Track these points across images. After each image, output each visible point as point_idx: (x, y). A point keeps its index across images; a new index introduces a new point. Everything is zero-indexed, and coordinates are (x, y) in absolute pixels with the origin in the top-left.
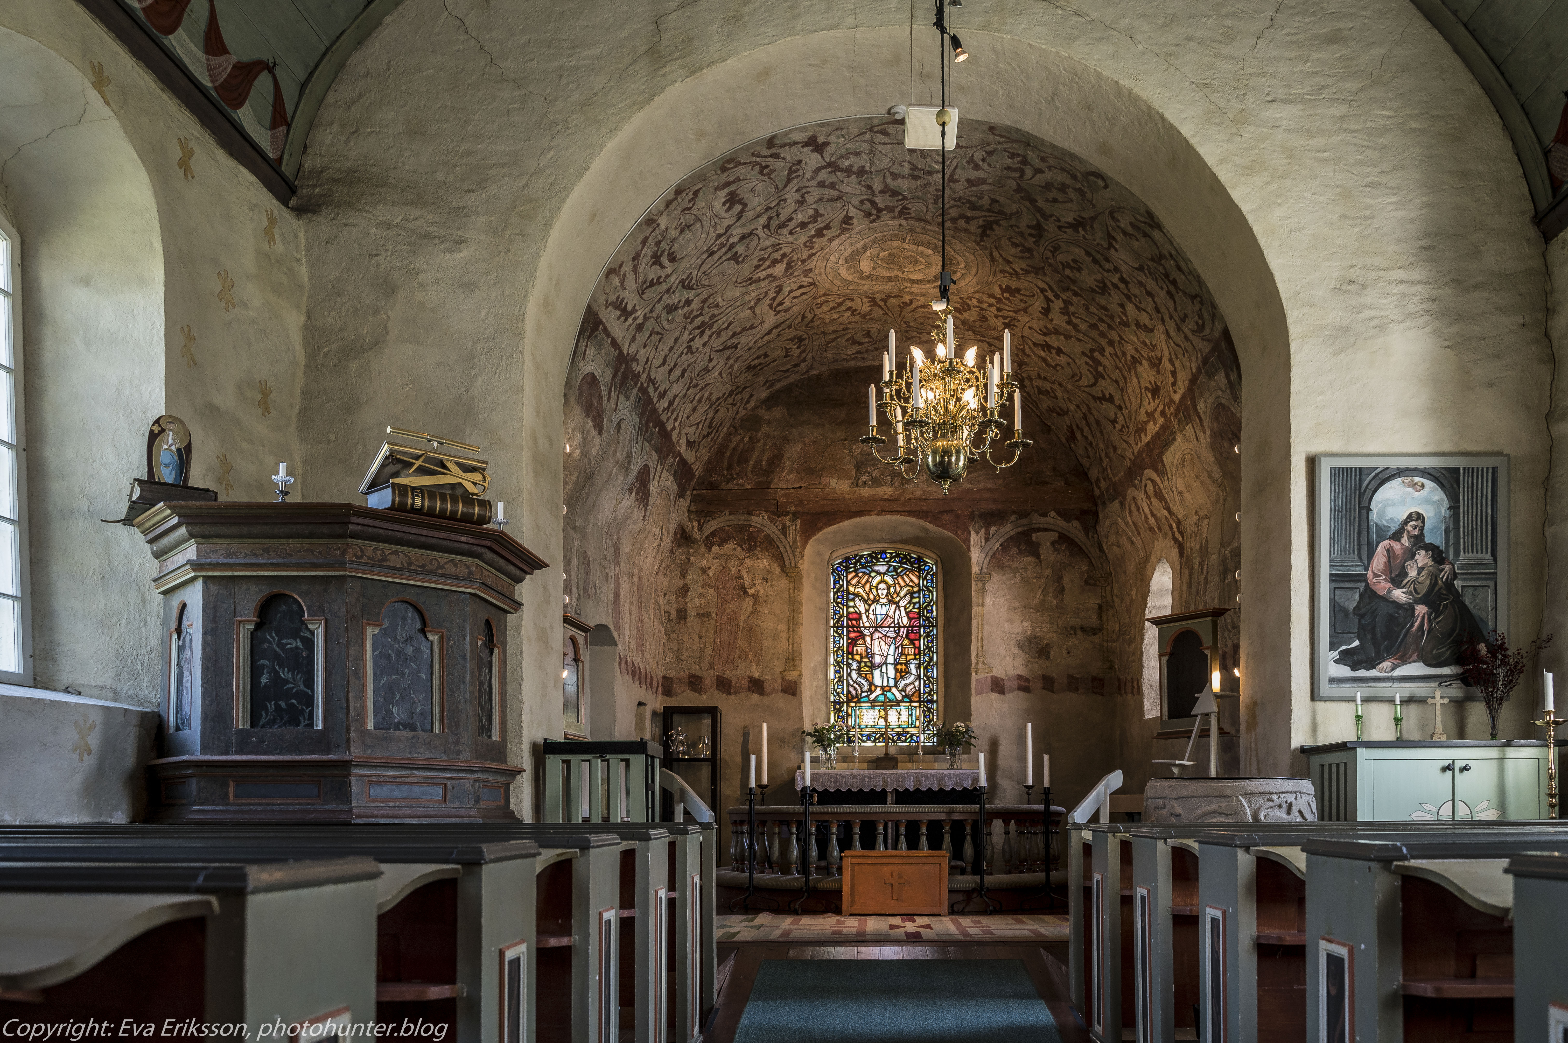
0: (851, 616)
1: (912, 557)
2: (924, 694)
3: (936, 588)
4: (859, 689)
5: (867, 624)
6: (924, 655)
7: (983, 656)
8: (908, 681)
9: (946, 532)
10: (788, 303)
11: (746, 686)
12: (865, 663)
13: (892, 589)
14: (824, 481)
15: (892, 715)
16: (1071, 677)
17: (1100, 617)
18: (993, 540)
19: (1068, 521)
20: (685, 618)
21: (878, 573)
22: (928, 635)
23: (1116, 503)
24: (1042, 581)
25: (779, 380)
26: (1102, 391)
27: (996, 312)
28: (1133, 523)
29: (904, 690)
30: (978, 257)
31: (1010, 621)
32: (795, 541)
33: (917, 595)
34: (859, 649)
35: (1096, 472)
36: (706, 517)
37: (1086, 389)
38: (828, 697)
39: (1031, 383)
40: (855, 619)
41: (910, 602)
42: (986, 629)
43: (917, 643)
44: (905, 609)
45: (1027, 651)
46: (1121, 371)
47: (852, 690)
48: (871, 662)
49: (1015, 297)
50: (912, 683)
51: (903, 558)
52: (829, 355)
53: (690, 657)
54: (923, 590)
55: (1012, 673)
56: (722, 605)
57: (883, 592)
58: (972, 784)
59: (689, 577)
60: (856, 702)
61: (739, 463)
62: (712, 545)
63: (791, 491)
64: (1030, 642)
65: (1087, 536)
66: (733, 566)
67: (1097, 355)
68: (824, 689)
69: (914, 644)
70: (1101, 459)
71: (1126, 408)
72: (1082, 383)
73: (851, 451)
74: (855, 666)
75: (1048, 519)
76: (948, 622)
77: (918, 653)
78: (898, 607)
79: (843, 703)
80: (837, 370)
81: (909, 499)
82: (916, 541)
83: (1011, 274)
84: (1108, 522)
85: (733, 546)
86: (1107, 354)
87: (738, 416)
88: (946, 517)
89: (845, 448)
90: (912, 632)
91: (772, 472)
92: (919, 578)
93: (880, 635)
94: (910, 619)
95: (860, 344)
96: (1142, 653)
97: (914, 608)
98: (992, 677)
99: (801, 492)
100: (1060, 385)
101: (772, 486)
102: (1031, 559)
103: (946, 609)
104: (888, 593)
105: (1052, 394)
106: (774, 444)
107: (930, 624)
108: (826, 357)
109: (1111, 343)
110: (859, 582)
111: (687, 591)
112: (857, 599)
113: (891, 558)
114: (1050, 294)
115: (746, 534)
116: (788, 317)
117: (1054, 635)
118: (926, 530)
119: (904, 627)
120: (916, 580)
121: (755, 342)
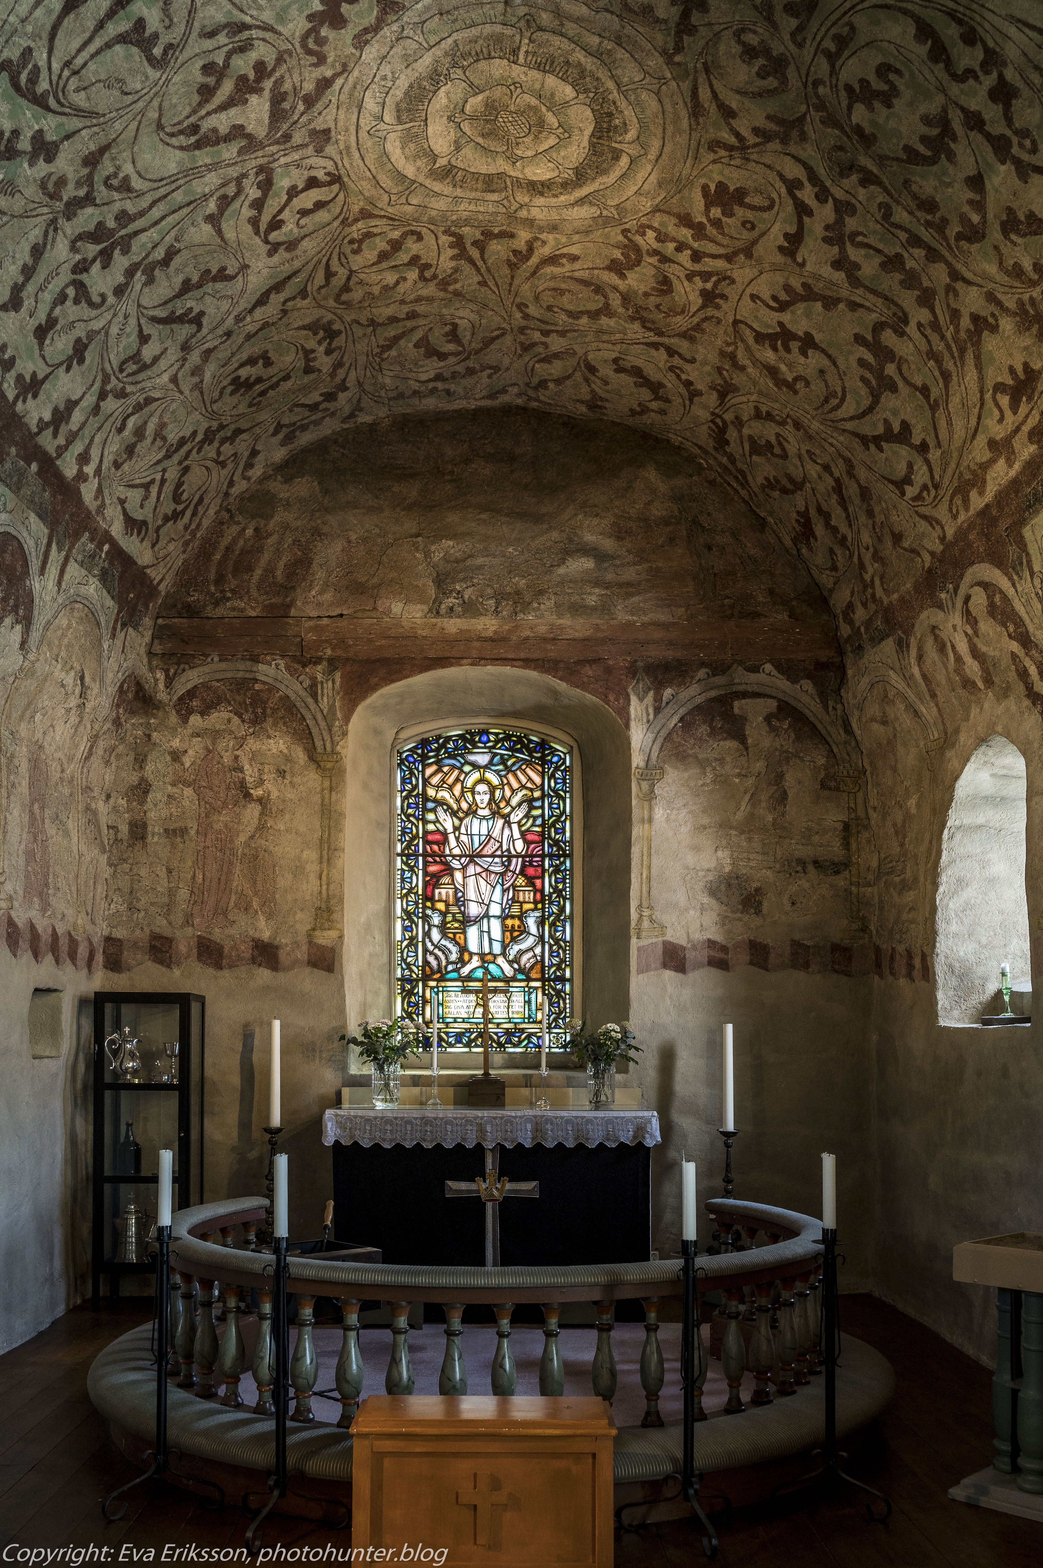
0: (430, 837)
1: (530, 741)
2: (550, 967)
3: (571, 792)
4: (443, 957)
5: (457, 851)
6: (551, 903)
7: (650, 907)
8: (524, 946)
9: (589, 696)
10: (290, 228)
11: (248, 955)
12: (454, 915)
13: (498, 793)
14: (381, 605)
15: (497, 1005)
16: (796, 945)
17: (846, 845)
18: (668, 711)
19: (794, 680)
20: (143, 838)
21: (475, 766)
22: (557, 870)
23: (889, 645)
24: (751, 781)
25: (304, 428)
26: (886, 421)
27: (689, 265)
28: (924, 676)
29: (517, 960)
30: (666, 101)
31: (696, 849)
32: (332, 707)
33: (538, 804)
34: (443, 892)
35: (848, 593)
36: (178, 664)
37: (849, 426)
38: (391, 971)
39: (740, 431)
40: (437, 843)
41: (527, 816)
42: (655, 861)
43: (538, 882)
44: (520, 826)
45: (724, 899)
46: (939, 362)
47: (431, 959)
48: (463, 913)
49: (731, 215)
50: (531, 949)
51: (515, 743)
52: (388, 381)
53: (152, 904)
54: (549, 796)
55: (698, 936)
56: (207, 816)
57: (483, 799)
58: (635, 1137)
59: (149, 768)
60: (438, 980)
61: (236, 572)
62: (190, 712)
63: (325, 621)
64: (729, 885)
65: (826, 707)
66: (225, 748)
67: (888, 337)
68: (385, 959)
69: (533, 885)
70: (862, 565)
71: (939, 445)
72: (842, 413)
73: (427, 554)
74: (436, 920)
75: (760, 677)
76: (590, 849)
77: (541, 900)
78: (508, 823)
79: (417, 981)
80: (404, 415)
81: (527, 638)
82: (539, 713)
83: (730, 148)
84: (865, 682)
85: (225, 715)
86: (911, 329)
87: (235, 491)
88: (589, 671)
89: (417, 550)
90: (531, 865)
91: (293, 588)
92: (542, 775)
93: (479, 870)
94: (527, 843)
95: (442, 356)
96: (934, 910)
97: (533, 825)
98: (665, 943)
99: (343, 623)
100: (797, 425)
101: (293, 612)
102: (731, 744)
103: (586, 827)
104: (492, 799)
105: (777, 450)
106: (296, 542)
107: (561, 852)
108: (383, 387)
109: (926, 299)
110: (443, 781)
111: (146, 792)
112: (439, 809)
113: (497, 742)
114: (807, 194)
115: (249, 694)
116: (297, 264)
117: (769, 873)
118: (555, 693)
119: (518, 856)
120: (537, 780)
121: (239, 319)
